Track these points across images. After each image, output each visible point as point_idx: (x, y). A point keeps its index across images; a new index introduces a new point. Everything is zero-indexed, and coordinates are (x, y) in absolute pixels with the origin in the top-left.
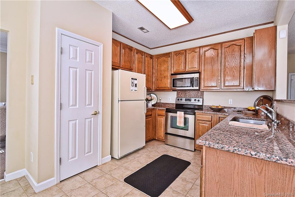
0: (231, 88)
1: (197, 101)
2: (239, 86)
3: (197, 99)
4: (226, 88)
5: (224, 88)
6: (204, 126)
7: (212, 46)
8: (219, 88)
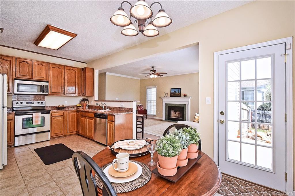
0: (71, 94)
1: (40, 104)
2: (75, 93)
3: (40, 102)
4: (68, 94)
5: (66, 94)
6: (58, 120)
7: (58, 66)
8: (63, 94)
